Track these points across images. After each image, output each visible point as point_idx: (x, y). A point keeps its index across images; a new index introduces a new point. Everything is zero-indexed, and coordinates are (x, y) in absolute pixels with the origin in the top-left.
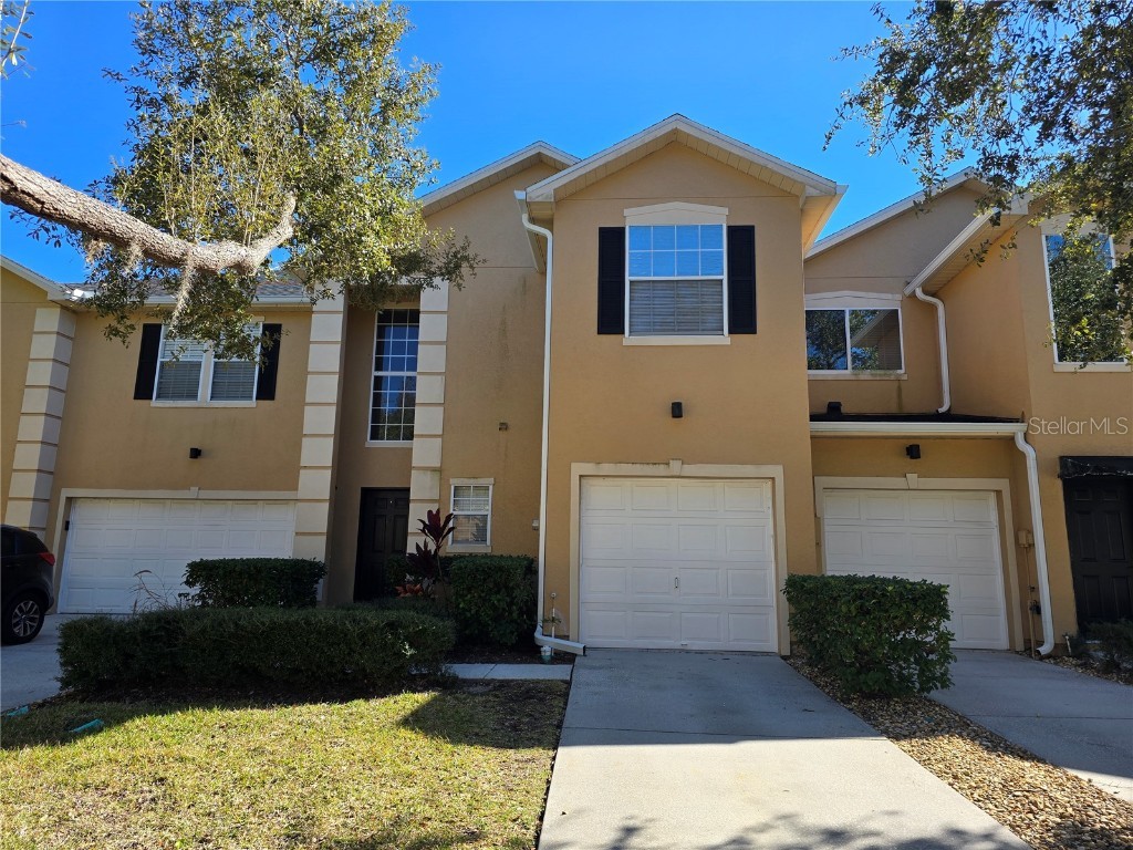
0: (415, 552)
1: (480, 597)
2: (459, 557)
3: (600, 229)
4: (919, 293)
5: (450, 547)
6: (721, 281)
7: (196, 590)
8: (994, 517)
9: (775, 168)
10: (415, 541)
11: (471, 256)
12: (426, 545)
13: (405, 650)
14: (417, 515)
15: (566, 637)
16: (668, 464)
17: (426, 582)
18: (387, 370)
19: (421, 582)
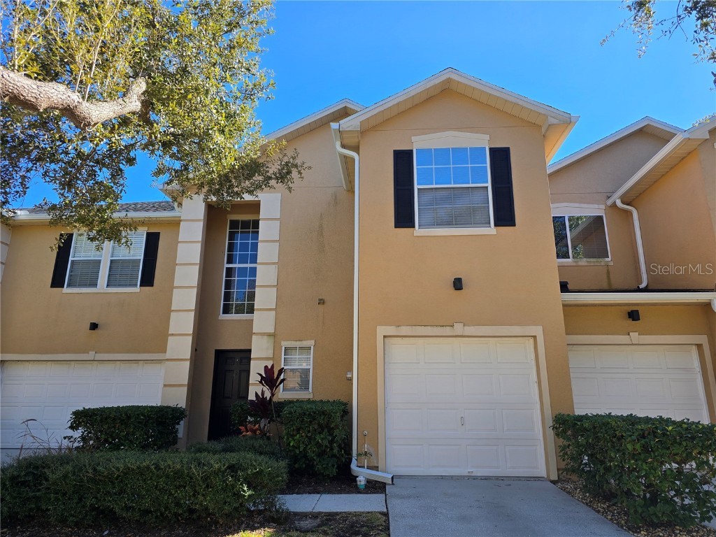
0: (254, 399)
1: (307, 436)
2: (290, 402)
3: (394, 151)
4: (619, 203)
5: (282, 394)
6: (487, 187)
7: (77, 434)
8: (696, 364)
9: (525, 105)
10: (255, 389)
11: (299, 164)
12: (263, 393)
13: (244, 491)
14: (257, 369)
15: (376, 468)
16: (453, 326)
17: (263, 422)
18: (236, 263)
19: (259, 422)
